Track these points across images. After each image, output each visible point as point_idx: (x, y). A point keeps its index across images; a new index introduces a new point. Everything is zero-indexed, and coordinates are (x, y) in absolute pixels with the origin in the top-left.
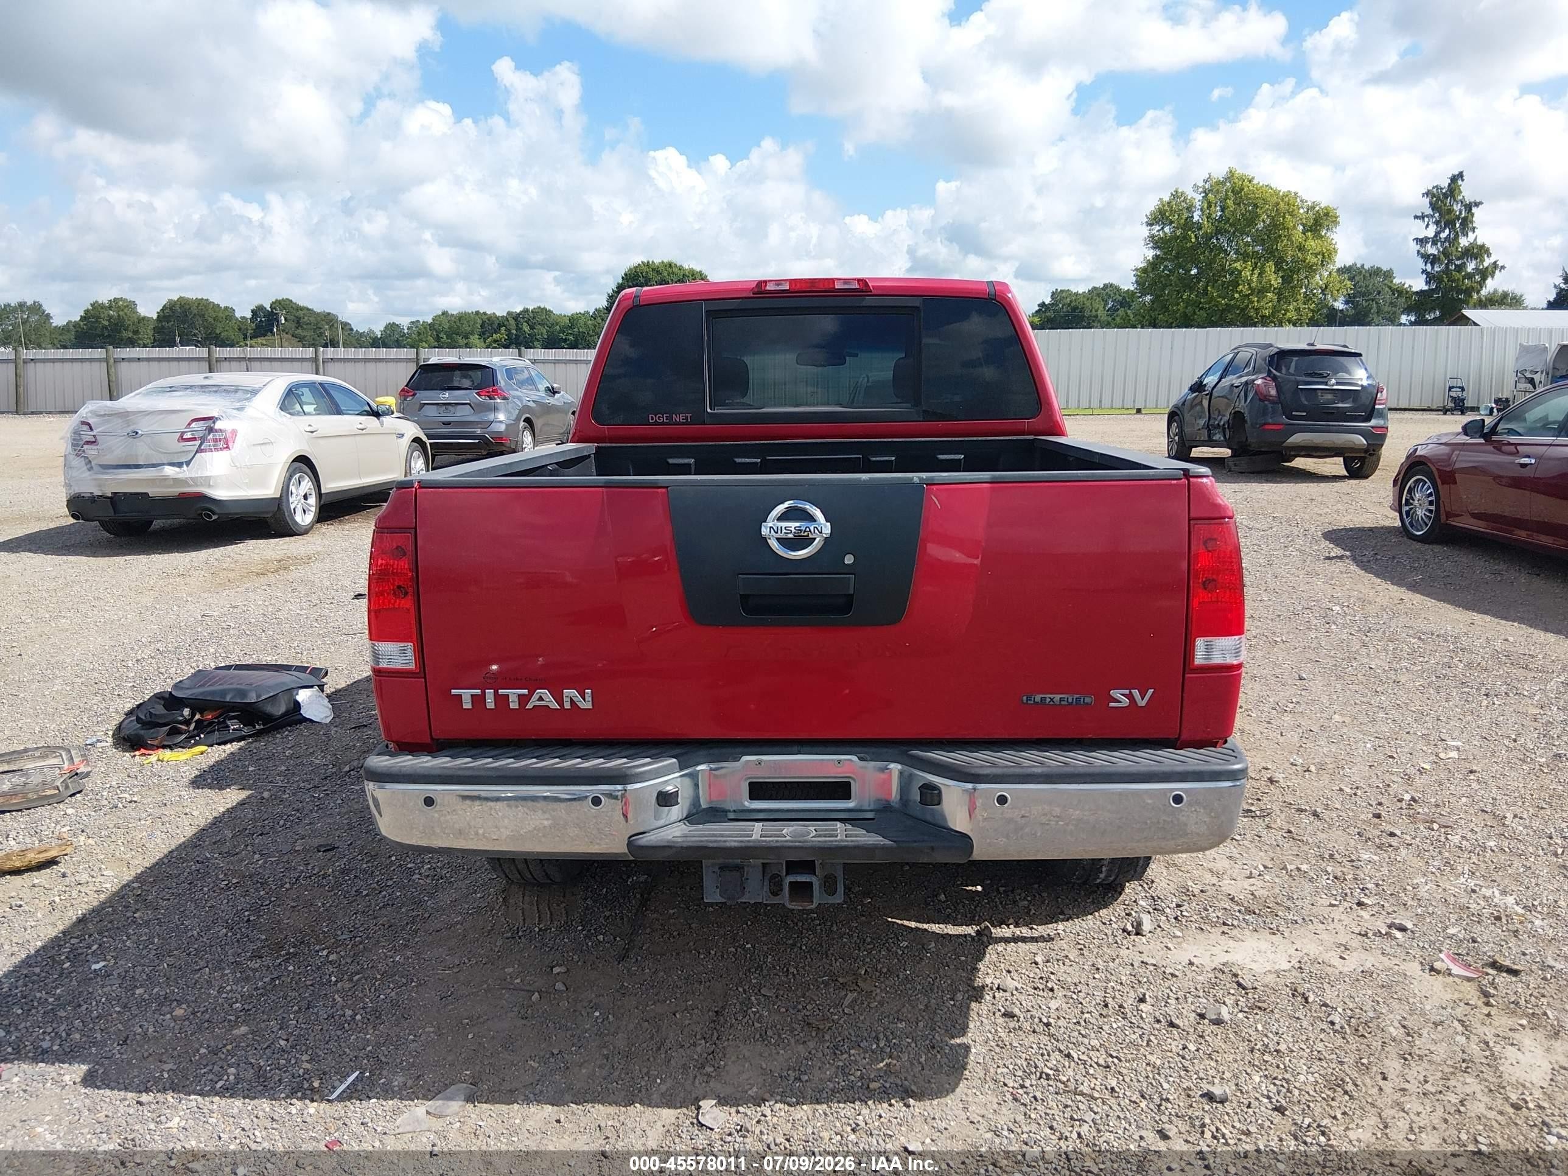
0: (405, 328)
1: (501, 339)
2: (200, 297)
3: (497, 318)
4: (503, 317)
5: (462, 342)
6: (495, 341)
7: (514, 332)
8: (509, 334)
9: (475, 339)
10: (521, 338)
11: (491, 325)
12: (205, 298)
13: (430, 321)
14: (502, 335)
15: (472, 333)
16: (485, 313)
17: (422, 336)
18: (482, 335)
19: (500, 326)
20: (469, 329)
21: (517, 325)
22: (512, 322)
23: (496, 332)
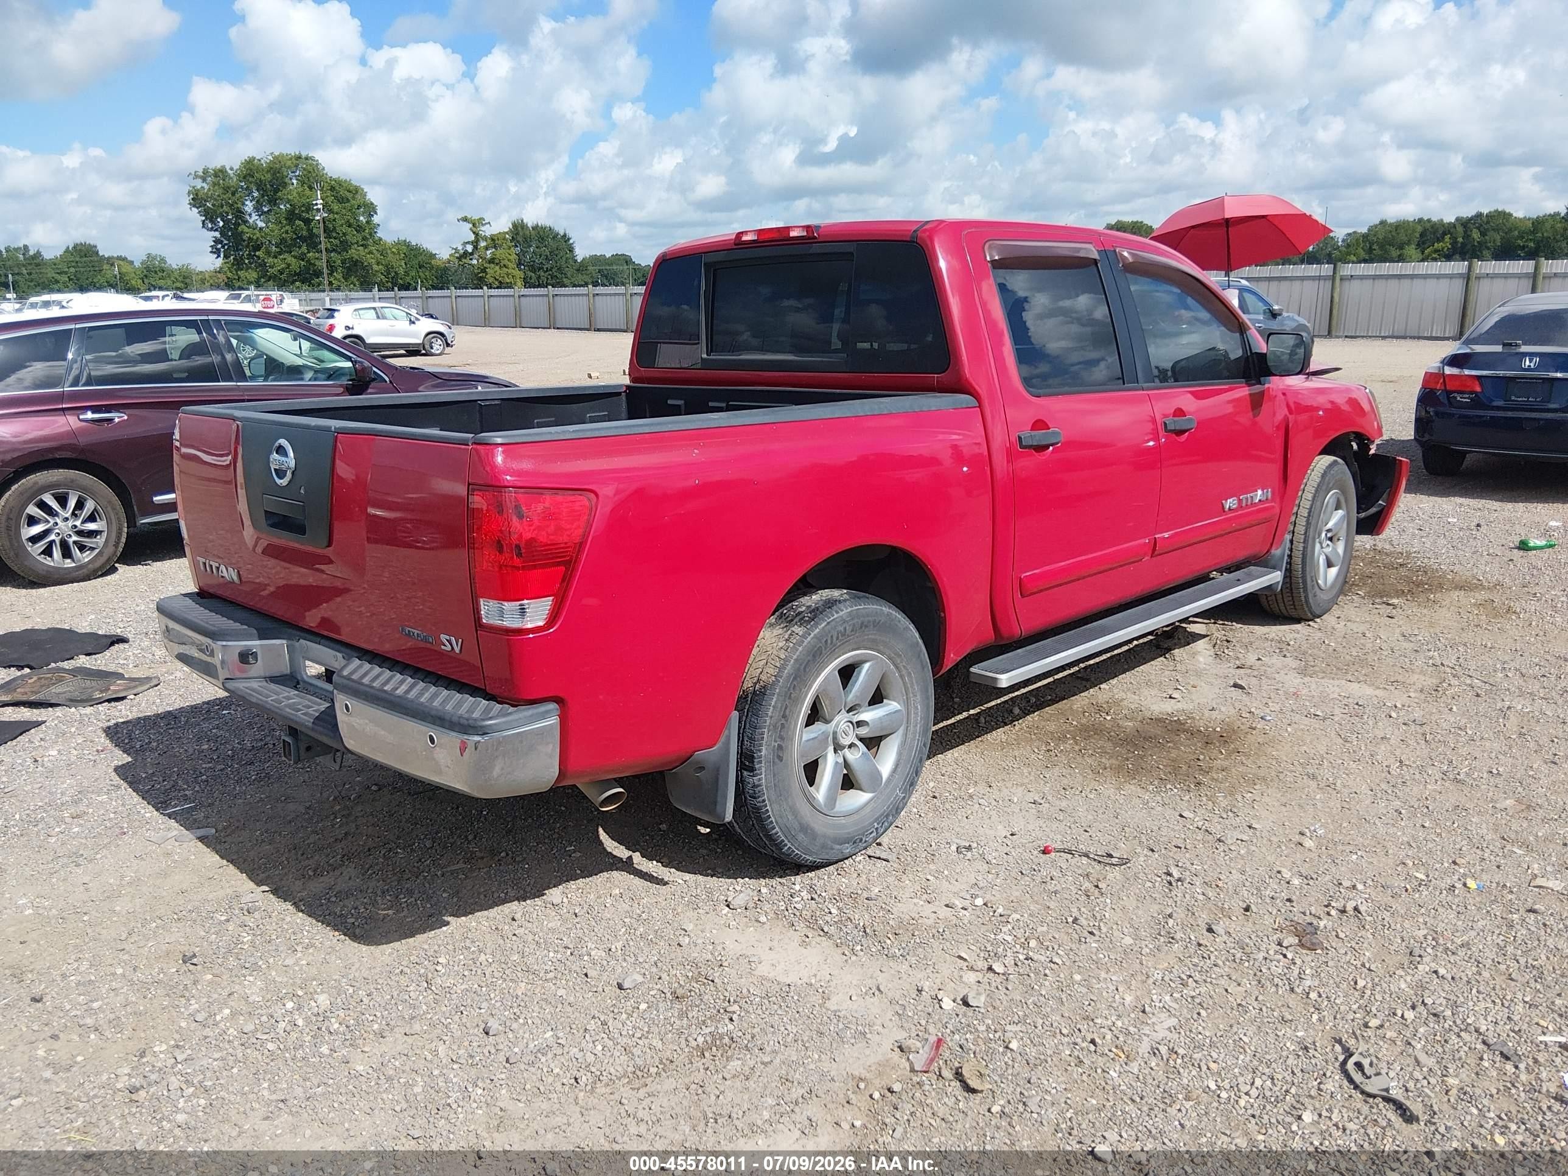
0: (1340, 240)
1: (1443, 249)
2: (1135, 220)
3: (1443, 225)
4: (1450, 224)
5: (1395, 253)
6: (1436, 251)
7: (1460, 240)
8: (1454, 242)
9: (1411, 250)
10: (1469, 247)
11: (1434, 233)
12: (1140, 220)
13: (1364, 230)
14: (1446, 244)
15: (1409, 243)
16: (1429, 221)
17: (1351, 249)
18: (1421, 245)
19: (1444, 234)
20: (1405, 239)
21: (1465, 232)
22: (1460, 229)
23: (1438, 241)
